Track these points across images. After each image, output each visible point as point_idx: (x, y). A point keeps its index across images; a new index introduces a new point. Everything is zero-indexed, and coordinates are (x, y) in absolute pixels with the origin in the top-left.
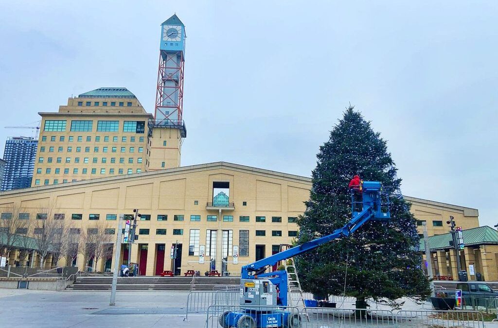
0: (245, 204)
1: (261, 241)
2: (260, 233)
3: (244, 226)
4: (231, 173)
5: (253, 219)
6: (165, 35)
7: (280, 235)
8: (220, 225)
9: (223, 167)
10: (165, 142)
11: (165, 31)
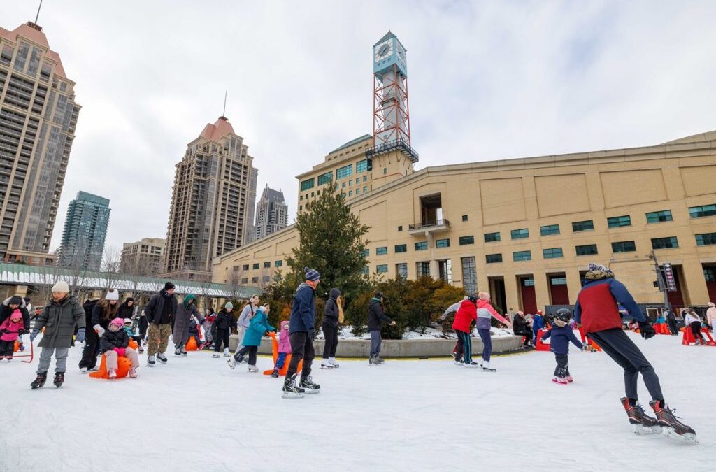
0: (465, 218)
1: (495, 270)
2: (494, 258)
3: (467, 251)
4: (441, 179)
5: (479, 239)
6: (377, 55)
7: (530, 258)
8: (432, 254)
9: (430, 174)
10: (385, 169)
11: (377, 52)
